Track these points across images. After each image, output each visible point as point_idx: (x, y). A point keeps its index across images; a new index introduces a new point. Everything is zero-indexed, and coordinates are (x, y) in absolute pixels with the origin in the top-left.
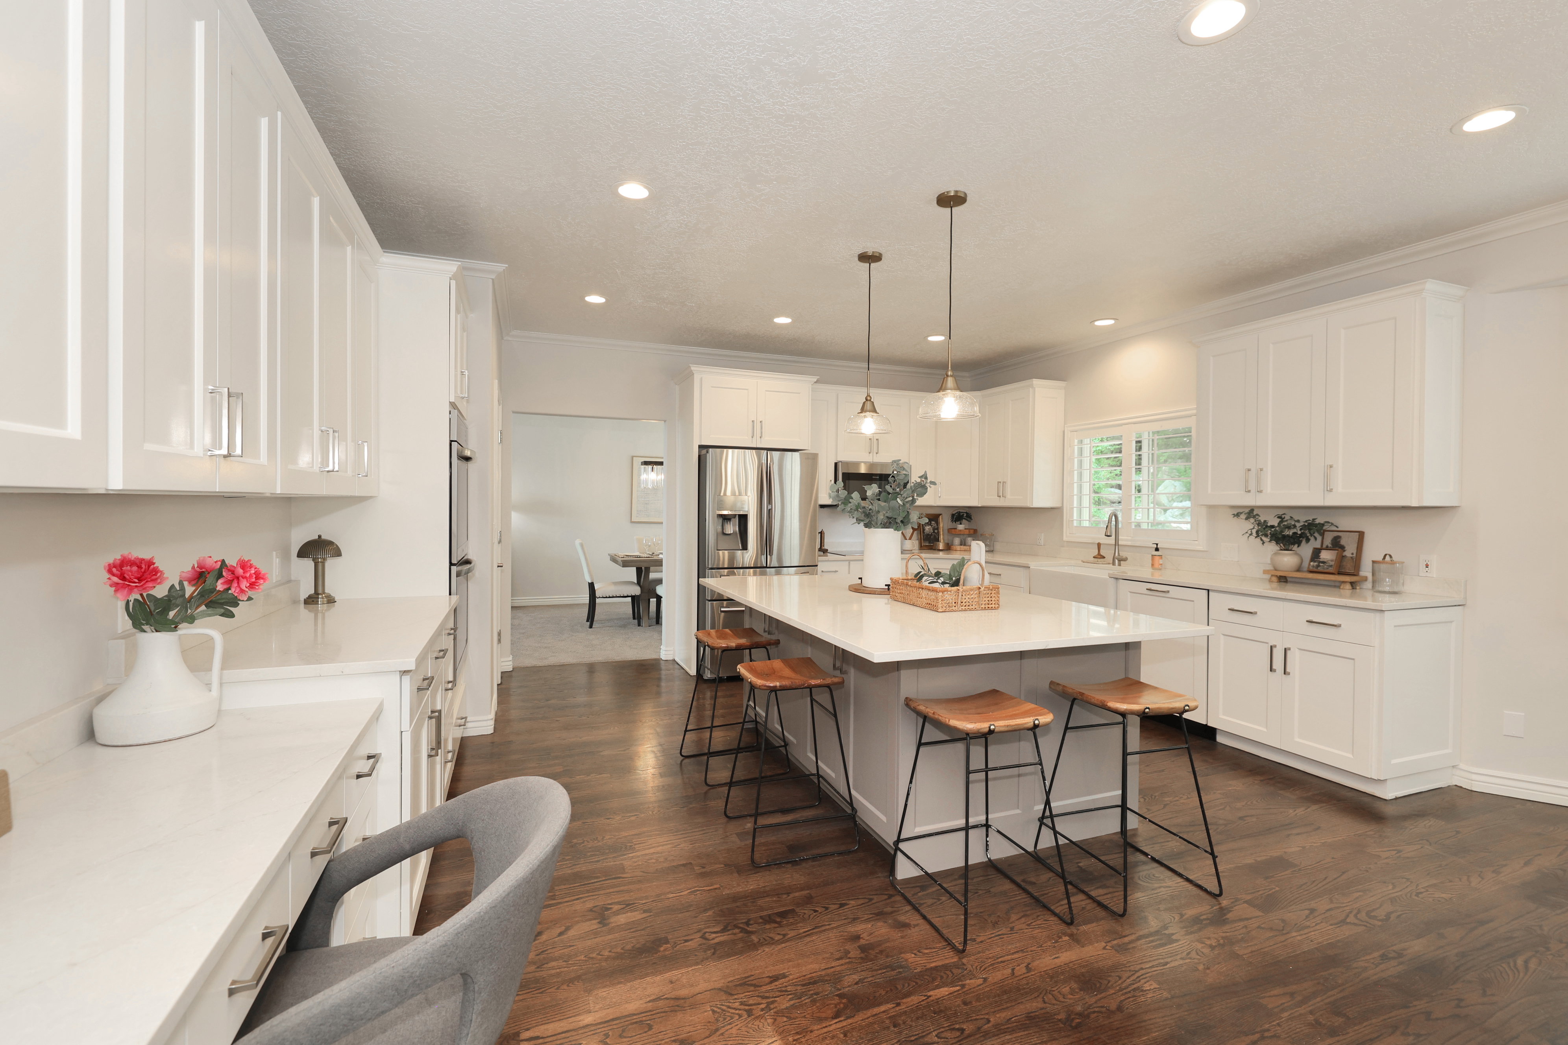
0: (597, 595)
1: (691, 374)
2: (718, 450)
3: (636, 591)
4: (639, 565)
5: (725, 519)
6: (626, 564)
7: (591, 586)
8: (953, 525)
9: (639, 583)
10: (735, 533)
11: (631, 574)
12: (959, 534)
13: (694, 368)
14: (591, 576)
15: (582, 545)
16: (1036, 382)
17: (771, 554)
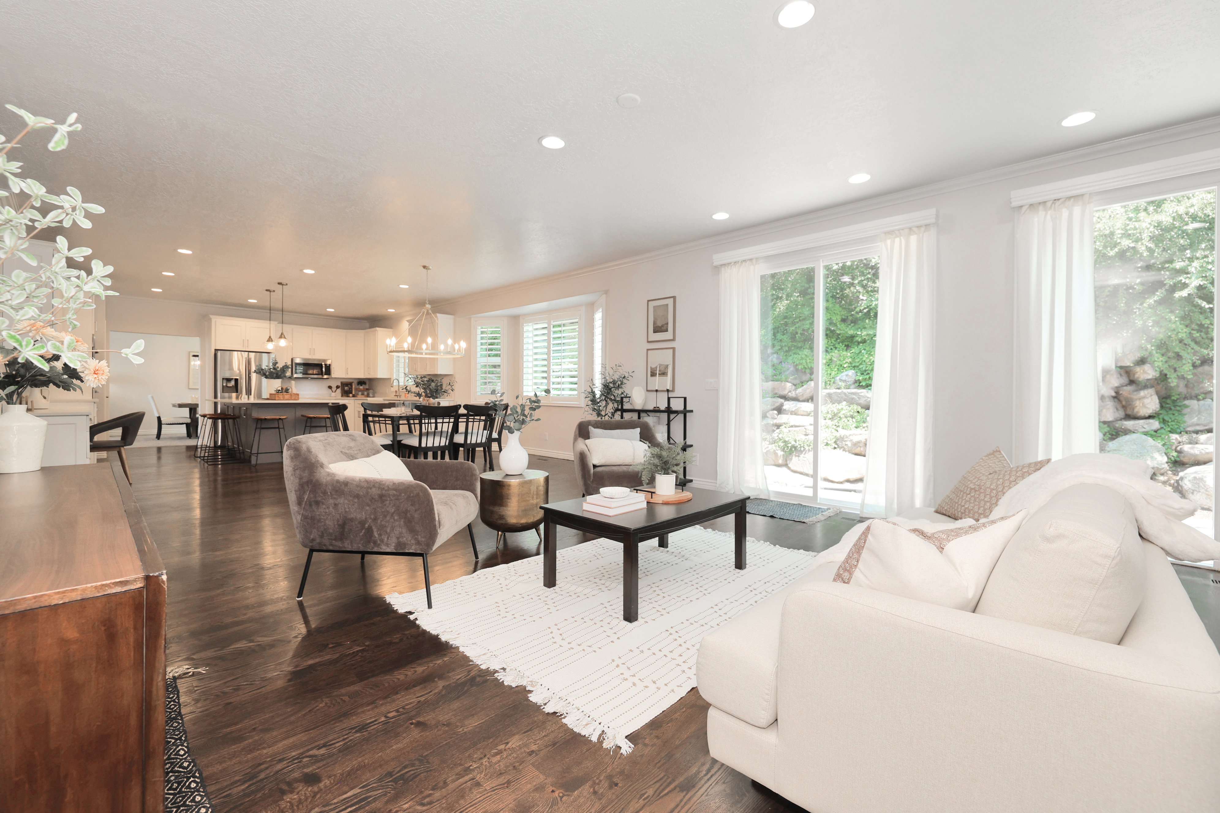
0: (163, 422)
1: (210, 319)
2: (228, 352)
3: (189, 421)
4: (191, 407)
5: (228, 380)
6: (181, 406)
7: (159, 419)
8: (357, 387)
9: (190, 417)
10: (233, 386)
11: (186, 412)
12: (360, 390)
13: (211, 316)
14: (159, 413)
15: (152, 397)
16: (377, 329)
17: (251, 394)
